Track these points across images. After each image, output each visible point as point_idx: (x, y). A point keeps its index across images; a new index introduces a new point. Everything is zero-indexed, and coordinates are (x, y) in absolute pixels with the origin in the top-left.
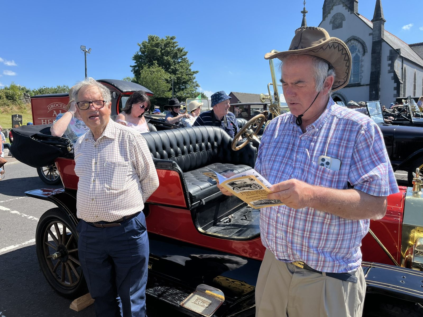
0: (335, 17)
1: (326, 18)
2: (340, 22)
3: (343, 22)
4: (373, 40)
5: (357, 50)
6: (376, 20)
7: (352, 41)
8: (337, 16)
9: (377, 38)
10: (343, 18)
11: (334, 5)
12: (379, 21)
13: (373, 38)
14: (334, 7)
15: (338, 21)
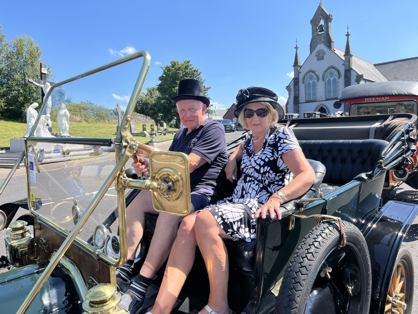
0: (319, 52)
1: (312, 53)
2: (322, 56)
3: (324, 56)
4: (345, 68)
5: (335, 75)
6: (347, 55)
7: (331, 69)
8: (320, 51)
9: (347, 67)
10: (324, 53)
11: (317, 44)
12: (348, 56)
13: (345, 67)
14: (318, 46)
15: (321, 55)
